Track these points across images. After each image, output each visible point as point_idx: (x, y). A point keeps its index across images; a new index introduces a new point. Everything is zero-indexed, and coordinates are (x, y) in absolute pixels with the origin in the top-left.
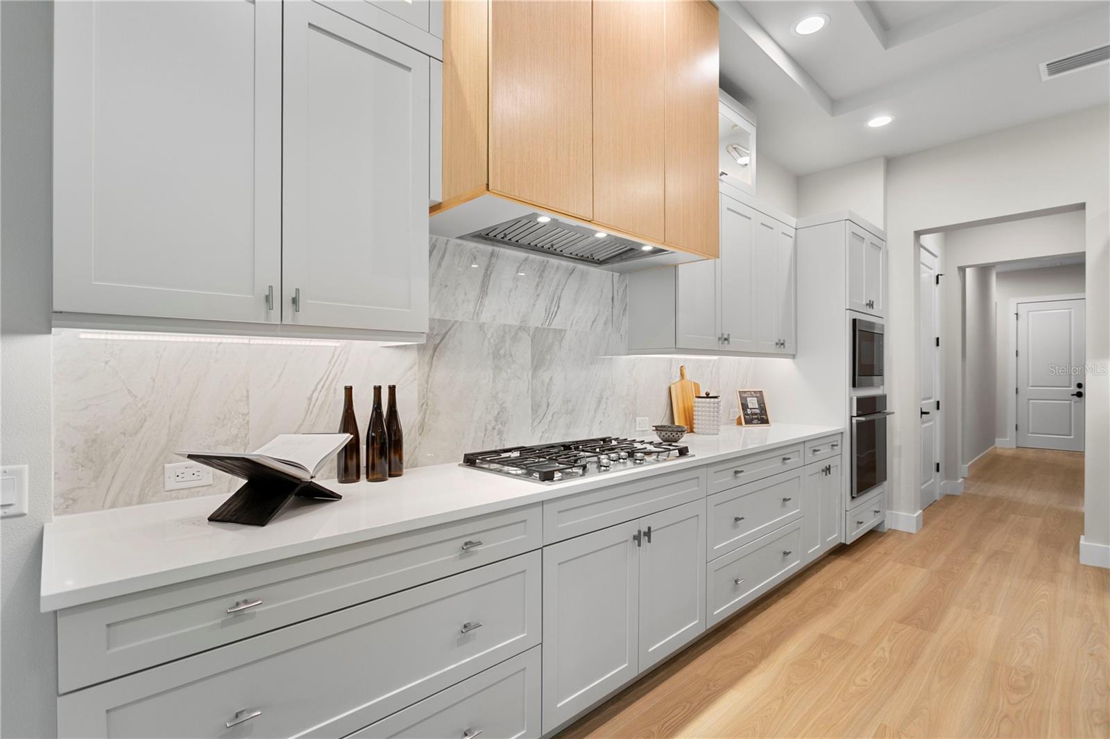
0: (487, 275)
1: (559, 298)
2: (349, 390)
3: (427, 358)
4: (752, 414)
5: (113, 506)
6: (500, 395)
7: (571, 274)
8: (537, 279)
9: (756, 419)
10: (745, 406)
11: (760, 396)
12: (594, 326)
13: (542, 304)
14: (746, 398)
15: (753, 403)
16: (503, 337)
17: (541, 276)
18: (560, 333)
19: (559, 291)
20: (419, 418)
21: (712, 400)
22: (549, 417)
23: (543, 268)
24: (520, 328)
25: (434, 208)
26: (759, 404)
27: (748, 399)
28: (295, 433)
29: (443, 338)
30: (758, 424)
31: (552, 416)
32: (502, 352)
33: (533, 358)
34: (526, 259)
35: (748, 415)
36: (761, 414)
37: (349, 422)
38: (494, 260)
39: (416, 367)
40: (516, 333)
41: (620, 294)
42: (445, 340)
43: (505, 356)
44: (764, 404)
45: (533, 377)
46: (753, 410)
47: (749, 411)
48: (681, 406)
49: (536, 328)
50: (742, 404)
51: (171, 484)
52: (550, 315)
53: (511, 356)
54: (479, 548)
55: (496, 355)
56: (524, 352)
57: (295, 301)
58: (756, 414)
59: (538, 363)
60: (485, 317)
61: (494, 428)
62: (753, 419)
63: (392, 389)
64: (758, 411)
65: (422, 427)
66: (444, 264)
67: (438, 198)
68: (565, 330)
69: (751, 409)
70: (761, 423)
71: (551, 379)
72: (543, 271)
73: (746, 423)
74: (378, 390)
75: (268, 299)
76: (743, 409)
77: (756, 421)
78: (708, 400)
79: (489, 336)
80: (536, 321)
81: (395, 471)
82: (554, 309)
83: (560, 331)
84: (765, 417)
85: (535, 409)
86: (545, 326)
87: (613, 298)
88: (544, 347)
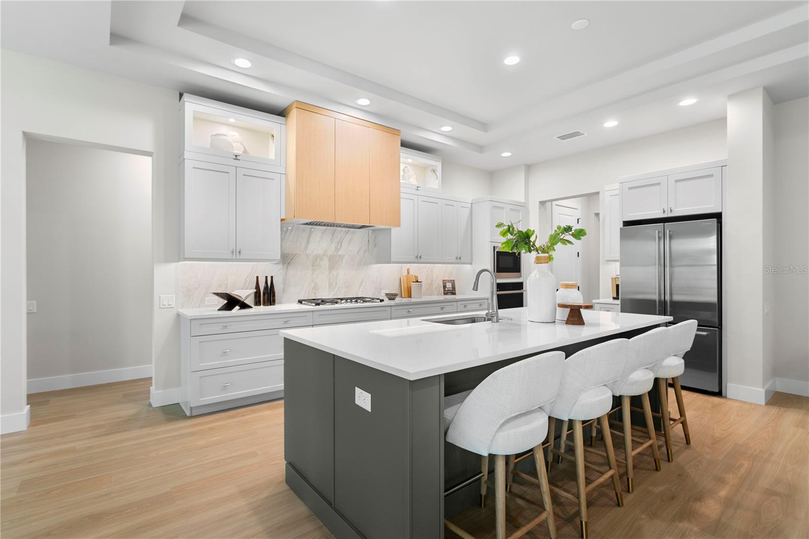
0: (309, 237)
1: (342, 243)
2: (257, 277)
3: (285, 267)
4: (448, 290)
5: (193, 308)
6: (315, 280)
7: (347, 233)
8: (331, 236)
9: (450, 292)
10: (445, 287)
11: (453, 282)
12: (359, 252)
13: (333, 246)
14: (446, 283)
15: (449, 285)
16: (316, 259)
17: (333, 235)
18: (341, 257)
19: (342, 240)
20: (283, 287)
21: (419, 283)
22: (337, 289)
23: (335, 231)
24: (324, 255)
25: (282, 220)
26: (452, 286)
27: (447, 284)
28: (242, 289)
29: (292, 260)
30: (450, 295)
31: (338, 288)
32: (316, 264)
33: (329, 267)
34: (326, 229)
35: (446, 291)
36: (453, 290)
37: (257, 287)
39: (282, 270)
40: (322, 257)
41: (373, 238)
42: (293, 260)
43: (317, 265)
44: (455, 286)
45: (329, 273)
47: (446, 289)
48: (406, 285)
49: (331, 255)
50: (443, 286)
51: (206, 303)
52: (337, 250)
53: (320, 265)
54: (290, 322)
55: (313, 265)
56: (325, 263)
57: (240, 252)
58: (450, 290)
59: (331, 268)
60: (309, 252)
61: (312, 292)
62: (448, 293)
63: (272, 277)
64: (451, 289)
65: (284, 290)
66: (292, 234)
67: (283, 217)
68: (344, 255)
69: (448, 288)
70: (452, 295)
71: (338, 274)
72: (334, 233)
73: (444, 294)
74: (266, 277)
75: (233, 252)
76: (444, 288)
78: (417, 283)
79: (310, 258)
80: (331, 252)
81: (274, 305)
82: (339, 247)
83: (342, 255)
84: (454, 292)
85: (330, 285)
86: (335, 254)
87: (369, 241)
88: (334, 262)
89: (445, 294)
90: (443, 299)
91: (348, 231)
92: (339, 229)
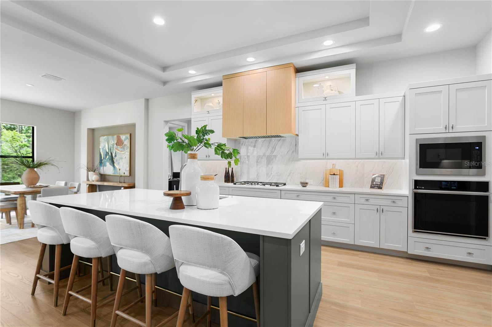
0: (255, 145)
1: (275, 147)
4: (376, 184)
6: (258, 171)
7: (279, 141)
8: (268, 144)
9: (377, 186)
11: (383, 177)
12: (288, 153)
13: (269, 150)
14: (375, 178)
15: (378, 180)
16: (259, 158)
19: (275, 146)
21: (336, 176)
23: (271, 140)
24: (263, 156)
26: (381, 181)
30: (377, 189)
31: (273, 176)
34: (265, 140)
35: (373, 184)
36: (380, 185)
38: (256, 142)
40: (262, 157)
43: (259, 162)
44: (383, 180)
45: (267, 167)
46: (376, 183)
49: (268, 156)
50: (372, 180)
52: (272, 152)
53: (261, 162)
55: (257, 162)
56: (264, 161)
57: (209, 156)
58: (377, 184)
59: (268, 164)
60: (254, 154)
62: (375, 187)
63: (232, 168)
64: (379, 183)
68: (277, 155)
69: (376, 182)
70: (378, 189)
71: (272, 167)
72: (270, 142)
76: (372, 182)
77: (376, 187)
78: (334, 176)
79: (255, 157)
80: (268, 153)
82: (273, 150)
83: (276, 155)
84: (381, 186)
85: (267, 174)
86: (271, 154)
87: (296, 145)
88: (270, 160)
89: (371, 187)
90: (370, 192)
91: (280, 140)
92: (273, 139)
